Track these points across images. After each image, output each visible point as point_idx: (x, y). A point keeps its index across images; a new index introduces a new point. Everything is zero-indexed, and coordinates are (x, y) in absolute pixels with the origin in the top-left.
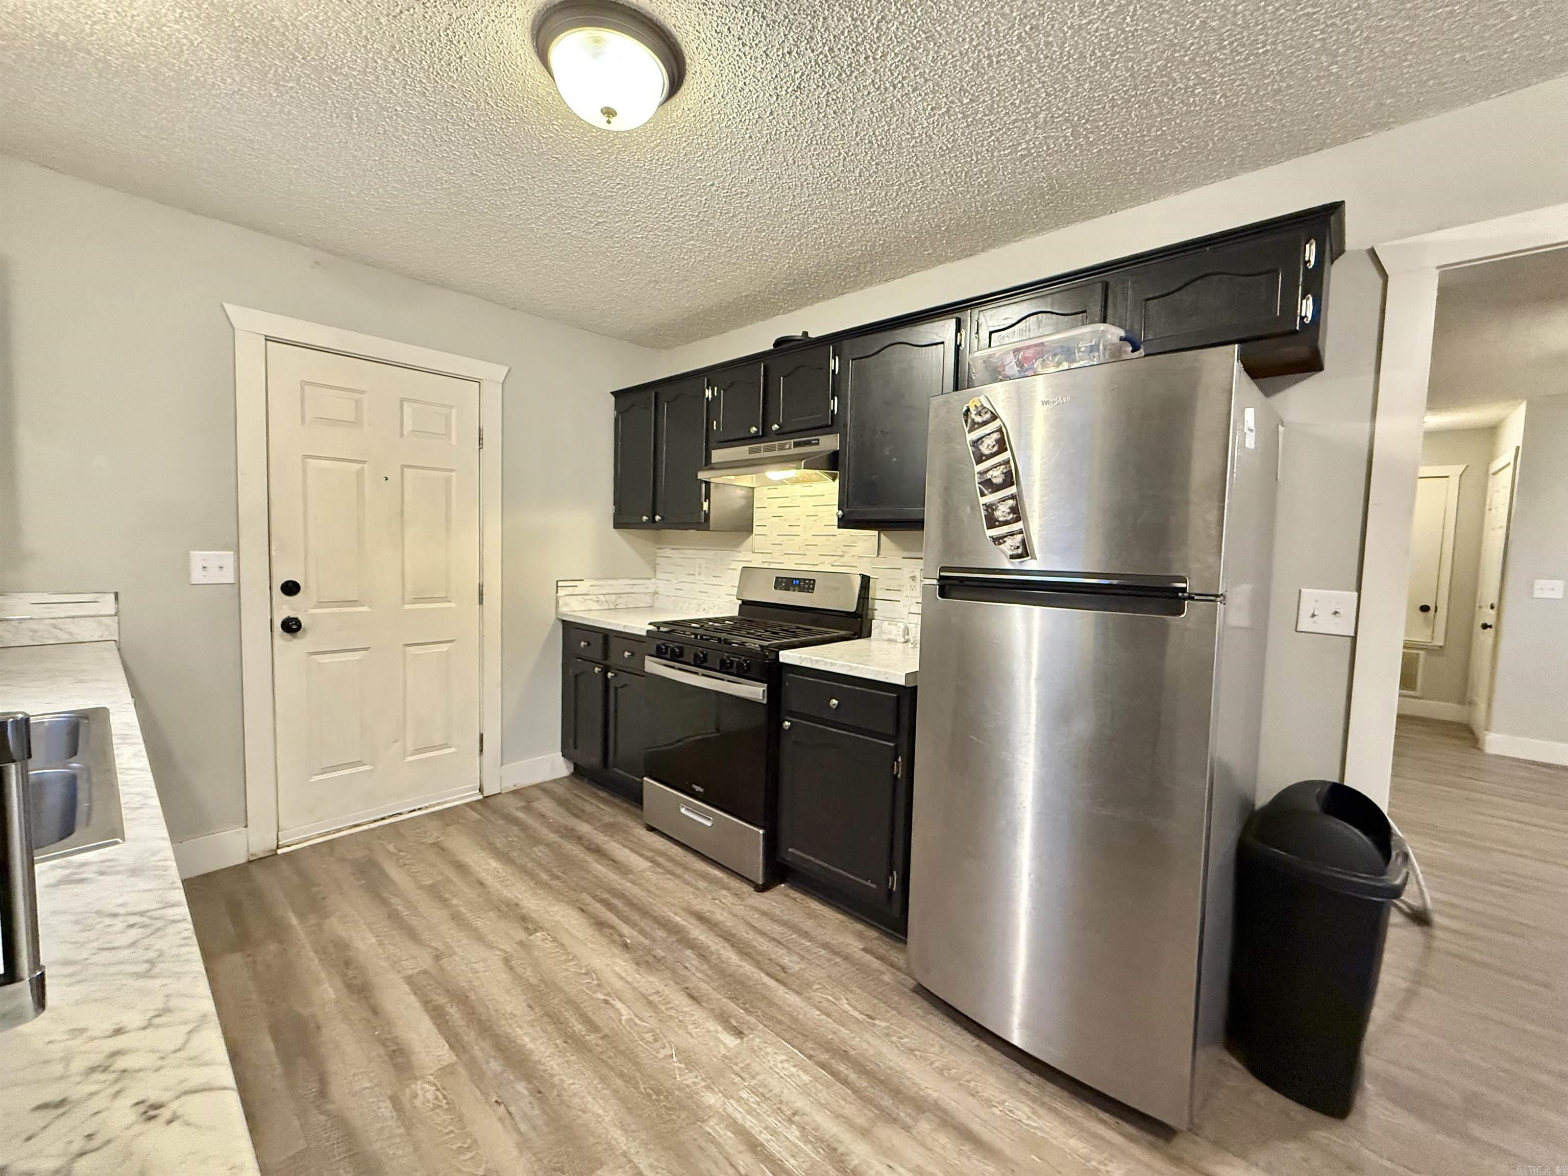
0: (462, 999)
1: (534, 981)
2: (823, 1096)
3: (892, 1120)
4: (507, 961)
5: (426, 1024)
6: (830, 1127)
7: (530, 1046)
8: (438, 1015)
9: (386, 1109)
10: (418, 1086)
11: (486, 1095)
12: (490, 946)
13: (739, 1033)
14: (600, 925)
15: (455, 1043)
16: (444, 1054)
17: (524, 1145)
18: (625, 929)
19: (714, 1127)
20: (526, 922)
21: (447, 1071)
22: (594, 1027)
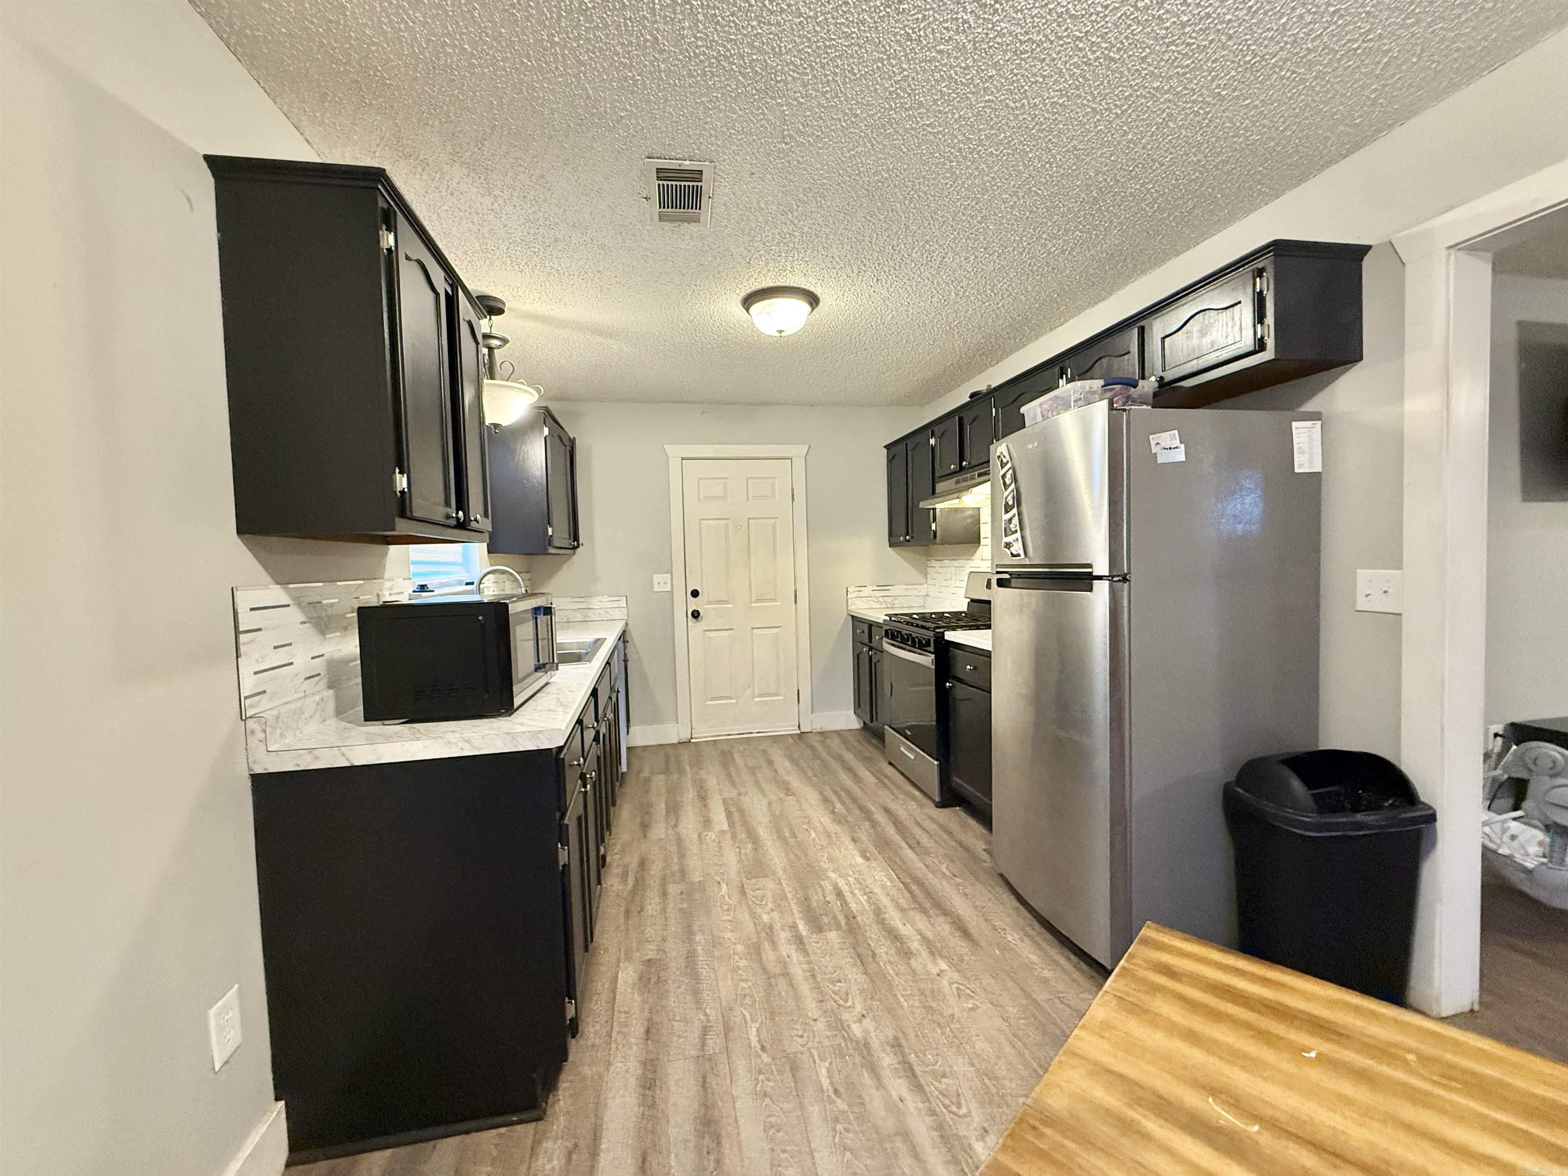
0: (741, 811)
1: (777, 814)
2: (893, 892)
3: (924, 911)
4: (770, 803)
5: (723, 816)
6: (885, 901)
7: (762, 834)
8: (729, 815)
9: (695, 836)
10: (710, 833)
11: (734, 843)
12: (765, 796)
13: (867, 859)
14: (826, 800)
15: (731, 824)
16: (726, 827)
17: (740, 861)
18: (839, 806)
19: (825, 883)
20: (788, 791)
21: (723, 832)
22: (794, 835)
